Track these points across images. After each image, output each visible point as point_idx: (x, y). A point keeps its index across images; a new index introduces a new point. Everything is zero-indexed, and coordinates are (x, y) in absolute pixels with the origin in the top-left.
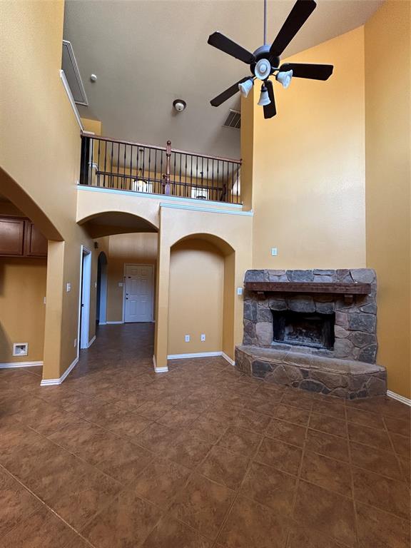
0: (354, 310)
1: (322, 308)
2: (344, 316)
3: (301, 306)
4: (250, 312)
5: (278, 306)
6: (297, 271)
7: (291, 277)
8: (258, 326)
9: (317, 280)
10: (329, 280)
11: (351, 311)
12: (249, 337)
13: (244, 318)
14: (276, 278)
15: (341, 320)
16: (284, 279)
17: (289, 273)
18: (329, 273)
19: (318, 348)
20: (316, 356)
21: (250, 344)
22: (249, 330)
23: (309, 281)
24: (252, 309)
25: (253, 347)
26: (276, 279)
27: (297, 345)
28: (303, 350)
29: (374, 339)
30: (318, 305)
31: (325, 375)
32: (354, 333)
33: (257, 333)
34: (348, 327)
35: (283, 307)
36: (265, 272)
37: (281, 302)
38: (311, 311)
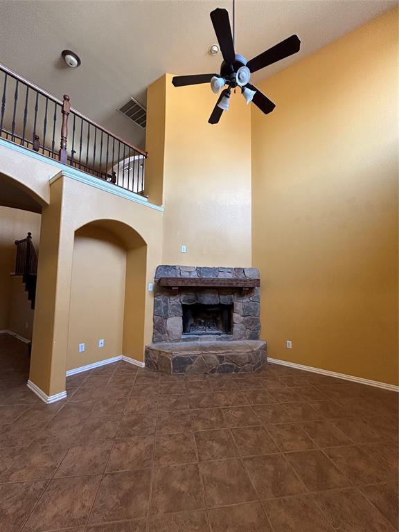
0: (246, 300)
1: (224, 299)
2: (240, 304)
3: (208, 299)
4: (161, 308)
5: (189, 301)
6: (204, 268)
7: (200, 274)
8: (169, 321)
9: (221, 276)
10: (230, 276)
11: (244, 301)
12: (159, 334)
13: (154, 315)
14: (188, 274)
15: (237, 308)
16: (194, 275)
17: (199, 270)
18: (230, 270)
19: (219, 334)
20: (221, 342)
21: (160, 340)
22: (159, 328)
23: (215, 277)
24: (163, 304)
25: (165, 343)
26: (186, 275)
27: (202, 334)
28: (210, 338)
29: (258, 321)
30: (222, 297)
31: (236, 356)
32: (246, 318)
33: (168, 328)
34: (242, 314)
35: (193, 301)
36: (177, 268)
37: (191, 296)
38: (216, 303)
